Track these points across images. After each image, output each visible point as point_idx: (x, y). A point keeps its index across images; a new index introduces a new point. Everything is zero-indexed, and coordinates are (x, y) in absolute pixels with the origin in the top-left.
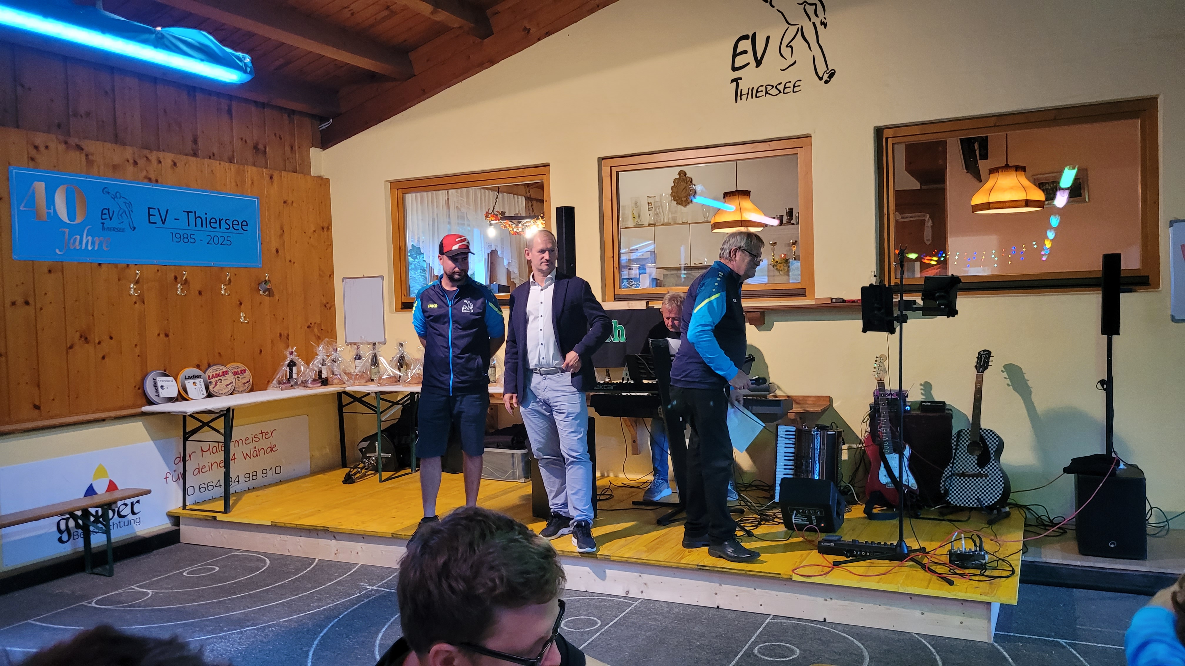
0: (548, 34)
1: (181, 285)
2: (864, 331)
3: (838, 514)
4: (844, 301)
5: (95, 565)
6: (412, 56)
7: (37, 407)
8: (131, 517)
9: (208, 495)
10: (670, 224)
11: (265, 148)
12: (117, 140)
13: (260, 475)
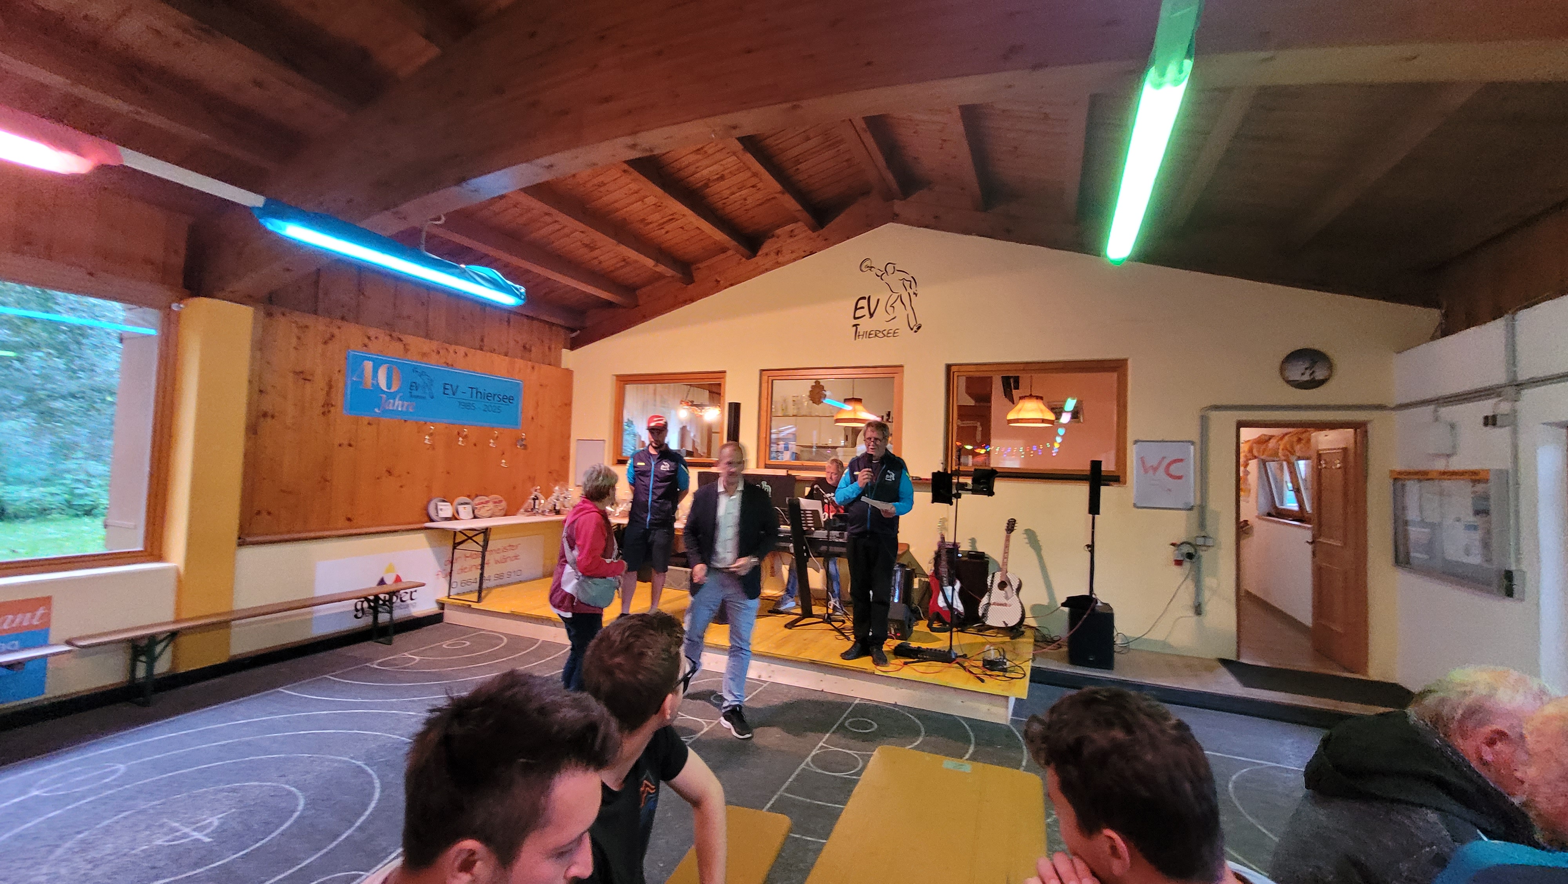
0: (732, 285)
1: (463, 438)
2: (933, 502)
3: (909, 627)
4: (921, 479)
5: (380, 637)
6: (637, 292)
7: (349, 519)
8: (409, 602)
9: (467, 588)
10: (806, 416)
11: (531, 347)
12: (428, 336)
13: (506, 576)
